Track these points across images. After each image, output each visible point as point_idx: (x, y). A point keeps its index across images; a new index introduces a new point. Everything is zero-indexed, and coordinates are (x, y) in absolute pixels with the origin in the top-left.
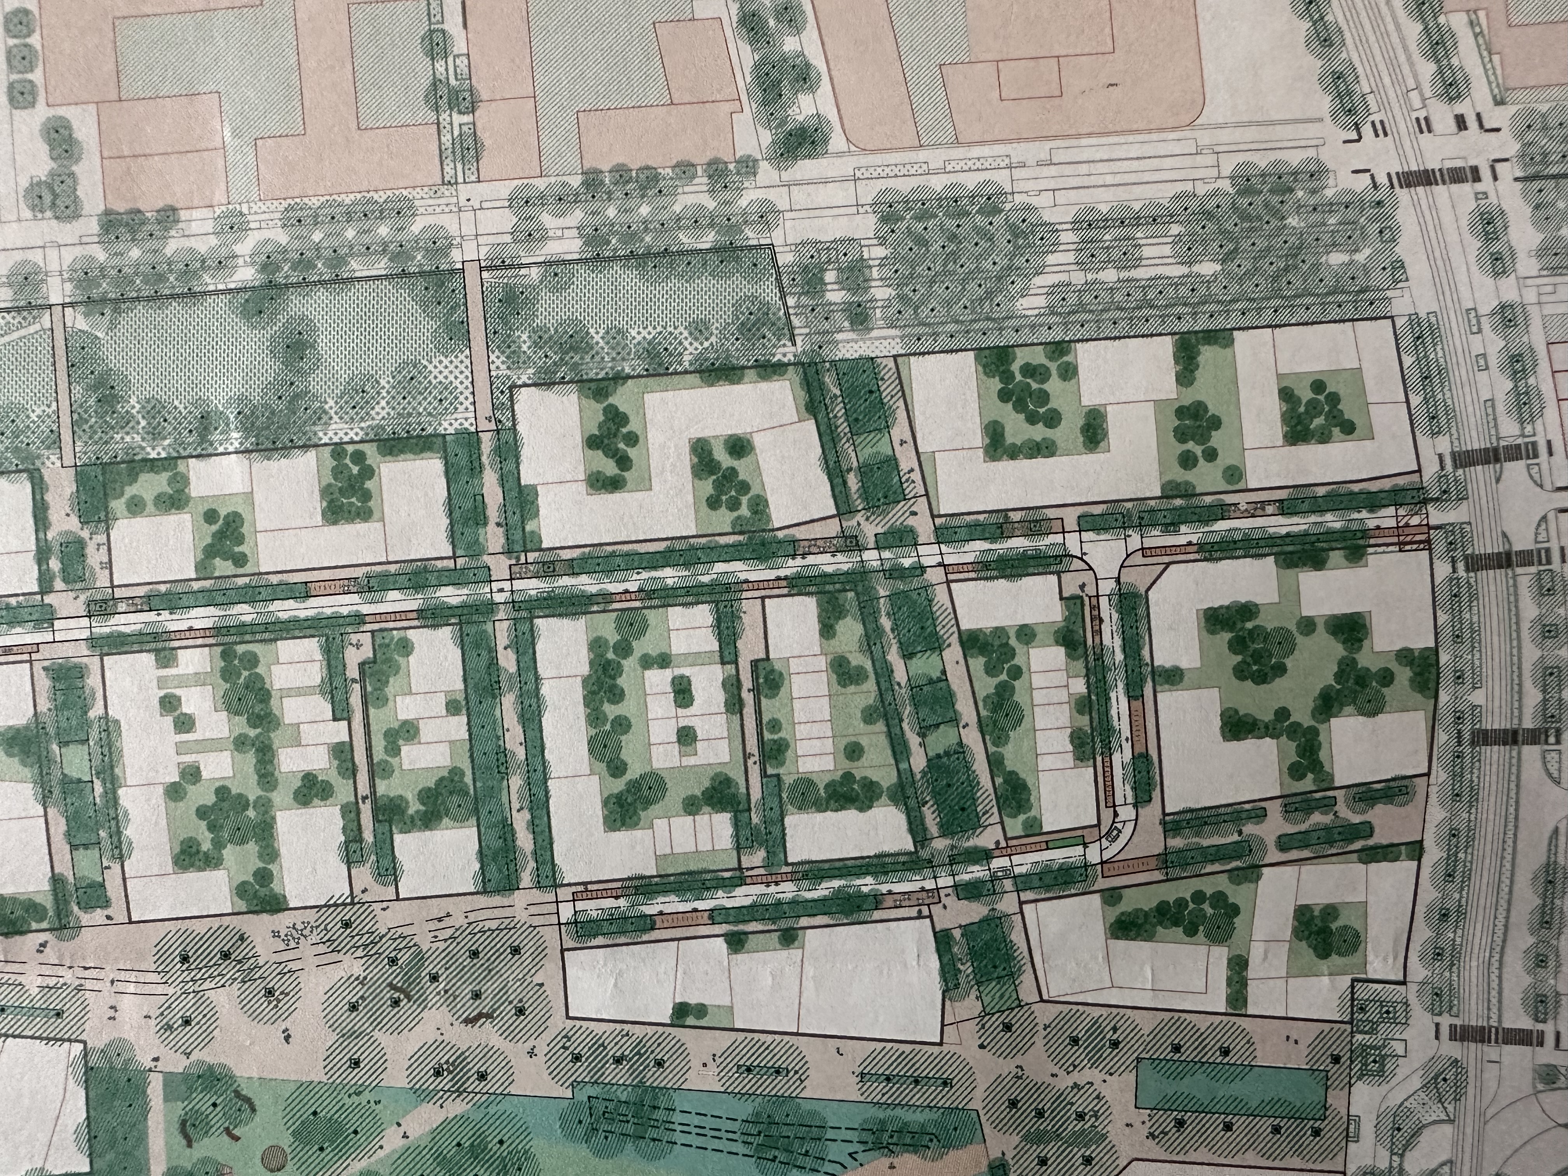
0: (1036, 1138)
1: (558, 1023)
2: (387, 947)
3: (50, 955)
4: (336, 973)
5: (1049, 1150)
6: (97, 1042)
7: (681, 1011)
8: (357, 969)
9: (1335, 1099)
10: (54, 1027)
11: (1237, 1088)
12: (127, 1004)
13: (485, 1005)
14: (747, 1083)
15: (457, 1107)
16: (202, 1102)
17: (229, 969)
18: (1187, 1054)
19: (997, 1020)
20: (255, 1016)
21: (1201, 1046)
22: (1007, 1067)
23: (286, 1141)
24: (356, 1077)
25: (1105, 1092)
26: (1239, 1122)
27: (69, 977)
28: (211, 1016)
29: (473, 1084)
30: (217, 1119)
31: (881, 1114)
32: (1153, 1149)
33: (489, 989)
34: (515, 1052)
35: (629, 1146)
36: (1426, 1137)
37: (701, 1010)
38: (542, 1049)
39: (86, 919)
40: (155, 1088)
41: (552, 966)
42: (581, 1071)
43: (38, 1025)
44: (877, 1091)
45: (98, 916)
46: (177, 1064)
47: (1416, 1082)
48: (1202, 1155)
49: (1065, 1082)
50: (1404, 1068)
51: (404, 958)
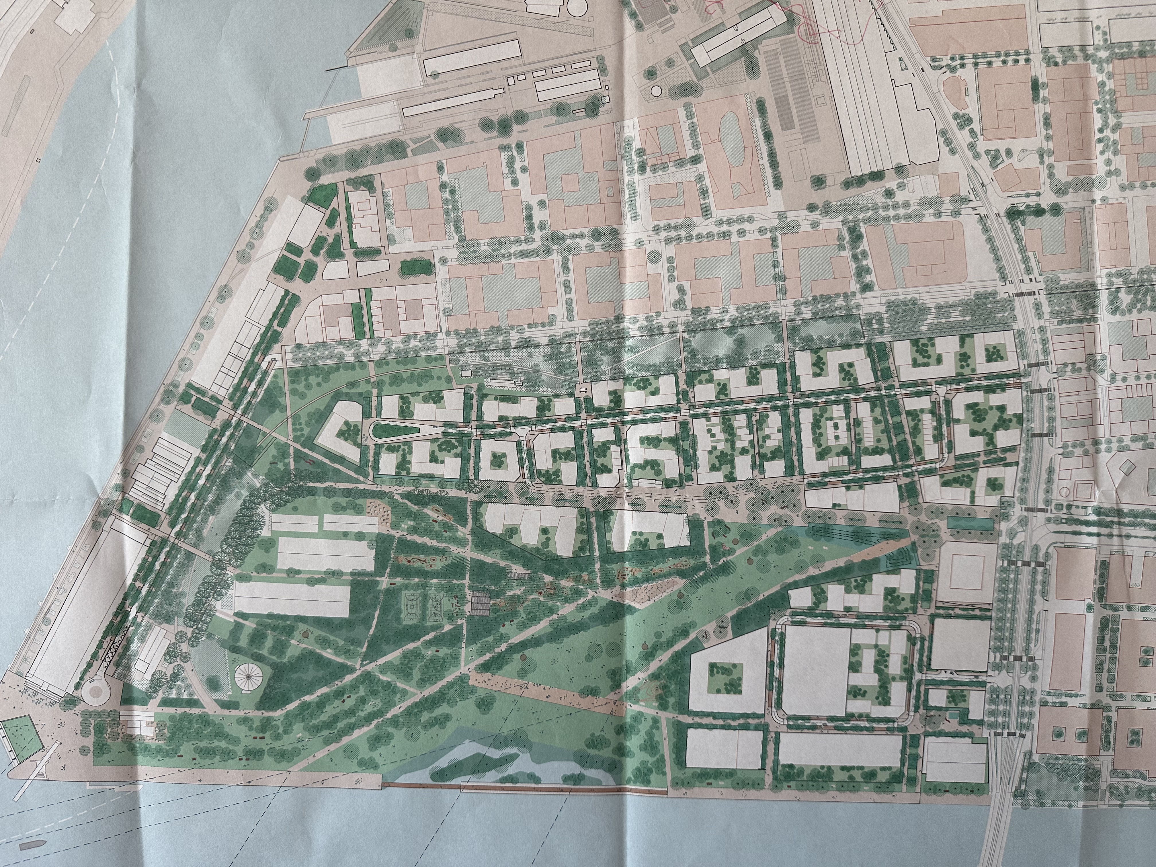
0: (922, 536)
1: (804, 508)
2: (761, 490)
3: (677, 493)
4: (748, 497)
5: (926, 539)
6: (691, 514)
7: (834, 505)
8: (753, 496)
9: (996, 526)
10: (680, 510)
11: (972, 524)
12: (697, 505)
13: (785, 504)
14: (851, 523)
15: (780, 529)
16: (717, 528)
17: (721, 496)
18: (960, 515)
19: (913, 507)
20: (729, 507)
21: (964, 513)
22: (916, 518)
23: (738, 537)
24: (754, 522)
25: (939, 524)
26: (972, 532)
27: (682, 498)
28: (719, 508)
29: (784, 523)
30: (721, 533)
31: (885, 530)
32: (952, 539)
33: (786, 500)
34: (794, 515)
35: (823, 539)
36: (1018, 535)
37: (839, 505)
38: (800, 514)
39: (687, 484)
40: (706, 525)
41: (802, 494)
42: (810, 520)
43: (675, 510)
44: (884, 524)
45: (690, 483)
46: (711, 519)
47: (1016, 522)
48: (964, 540)
49: (930, 522)
50: (1013, 518)
51: (765, 493)
